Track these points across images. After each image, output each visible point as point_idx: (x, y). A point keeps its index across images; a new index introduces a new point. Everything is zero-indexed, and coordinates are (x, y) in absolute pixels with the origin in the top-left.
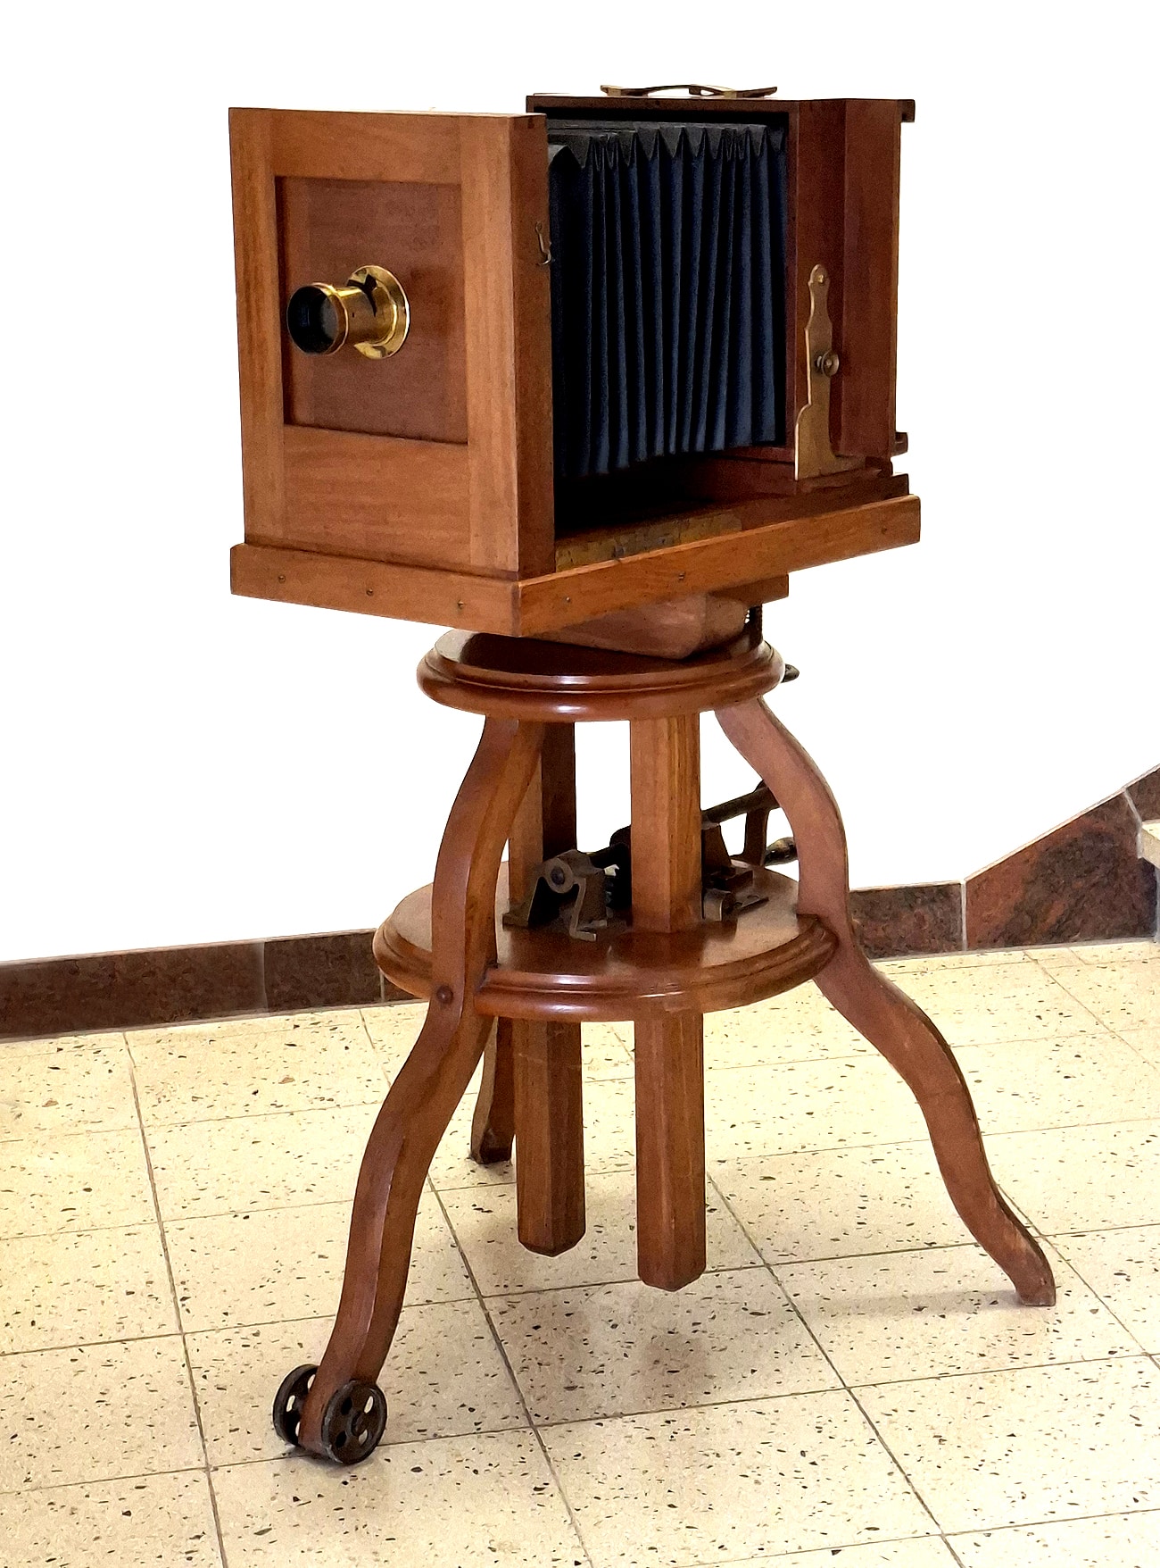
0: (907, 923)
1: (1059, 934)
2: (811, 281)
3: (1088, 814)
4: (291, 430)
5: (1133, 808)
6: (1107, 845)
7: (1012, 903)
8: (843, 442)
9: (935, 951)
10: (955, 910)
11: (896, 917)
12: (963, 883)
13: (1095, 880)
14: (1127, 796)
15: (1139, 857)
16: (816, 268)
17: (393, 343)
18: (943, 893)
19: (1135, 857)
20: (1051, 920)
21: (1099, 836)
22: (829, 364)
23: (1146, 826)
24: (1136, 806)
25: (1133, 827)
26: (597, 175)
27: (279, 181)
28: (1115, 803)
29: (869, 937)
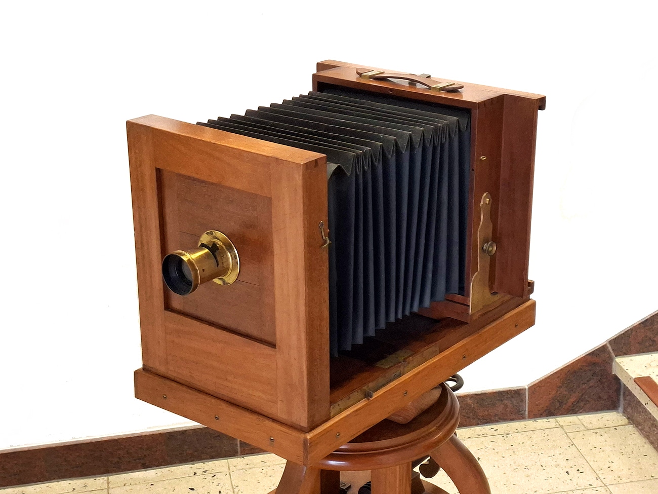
0: (500, 408)
1: (573, 410)
2: (482, 203)
3: (589, 354)
4: (169, 313)
5: (611, 351)
6: (598, 369)
7: (550, 396)
8: (496, 285)
9: (512, 420)
10: (522, 401)
11: (494, 405)
12: (527, 387)
13: (591, 385)
14: (608, 345)
15: (613, 373)
16: (485, 195)
17: (231, 278)
18: (516, 394)
19: (611, 373)
20: (569, 404)
21: (595, 364)
22: (491, 249)
23: (618, 360)
24: (613, 350)
25: (611, 359)
26: (357, 176)
27: (159, 171)
28: (602, 349)
29: (480, 414)
